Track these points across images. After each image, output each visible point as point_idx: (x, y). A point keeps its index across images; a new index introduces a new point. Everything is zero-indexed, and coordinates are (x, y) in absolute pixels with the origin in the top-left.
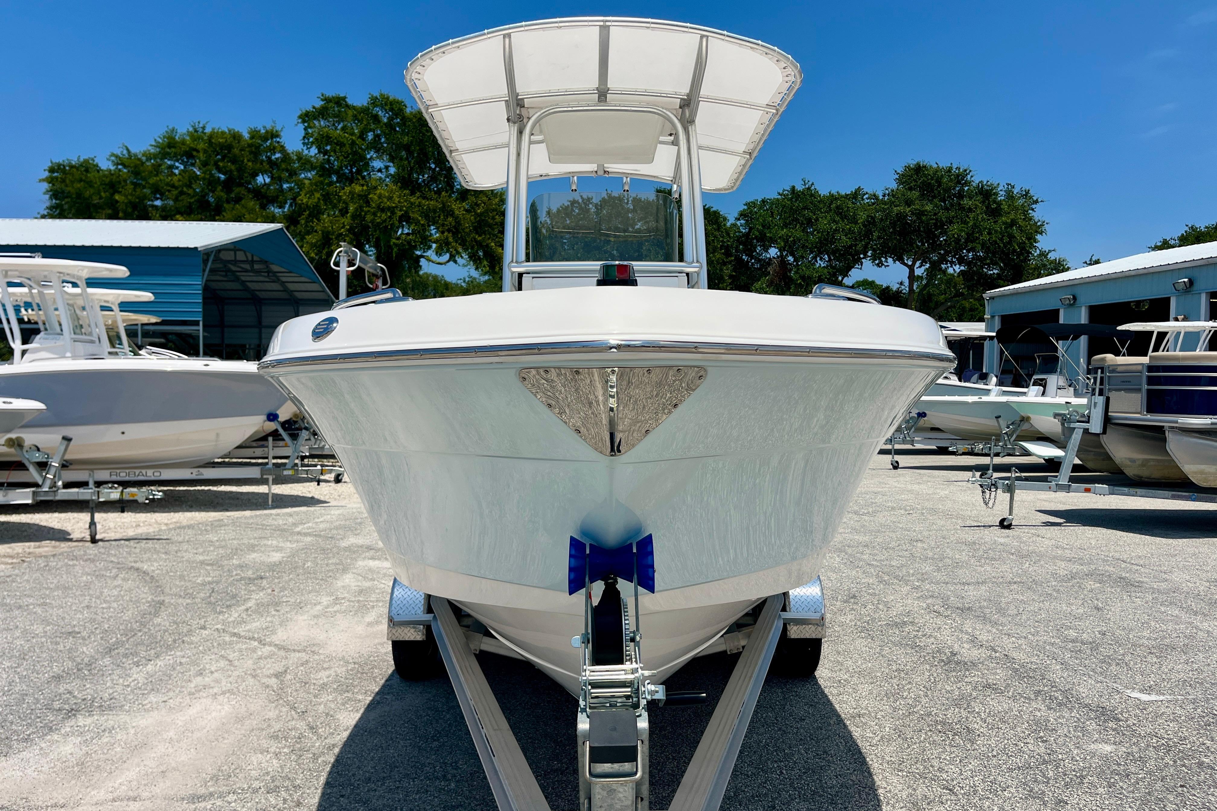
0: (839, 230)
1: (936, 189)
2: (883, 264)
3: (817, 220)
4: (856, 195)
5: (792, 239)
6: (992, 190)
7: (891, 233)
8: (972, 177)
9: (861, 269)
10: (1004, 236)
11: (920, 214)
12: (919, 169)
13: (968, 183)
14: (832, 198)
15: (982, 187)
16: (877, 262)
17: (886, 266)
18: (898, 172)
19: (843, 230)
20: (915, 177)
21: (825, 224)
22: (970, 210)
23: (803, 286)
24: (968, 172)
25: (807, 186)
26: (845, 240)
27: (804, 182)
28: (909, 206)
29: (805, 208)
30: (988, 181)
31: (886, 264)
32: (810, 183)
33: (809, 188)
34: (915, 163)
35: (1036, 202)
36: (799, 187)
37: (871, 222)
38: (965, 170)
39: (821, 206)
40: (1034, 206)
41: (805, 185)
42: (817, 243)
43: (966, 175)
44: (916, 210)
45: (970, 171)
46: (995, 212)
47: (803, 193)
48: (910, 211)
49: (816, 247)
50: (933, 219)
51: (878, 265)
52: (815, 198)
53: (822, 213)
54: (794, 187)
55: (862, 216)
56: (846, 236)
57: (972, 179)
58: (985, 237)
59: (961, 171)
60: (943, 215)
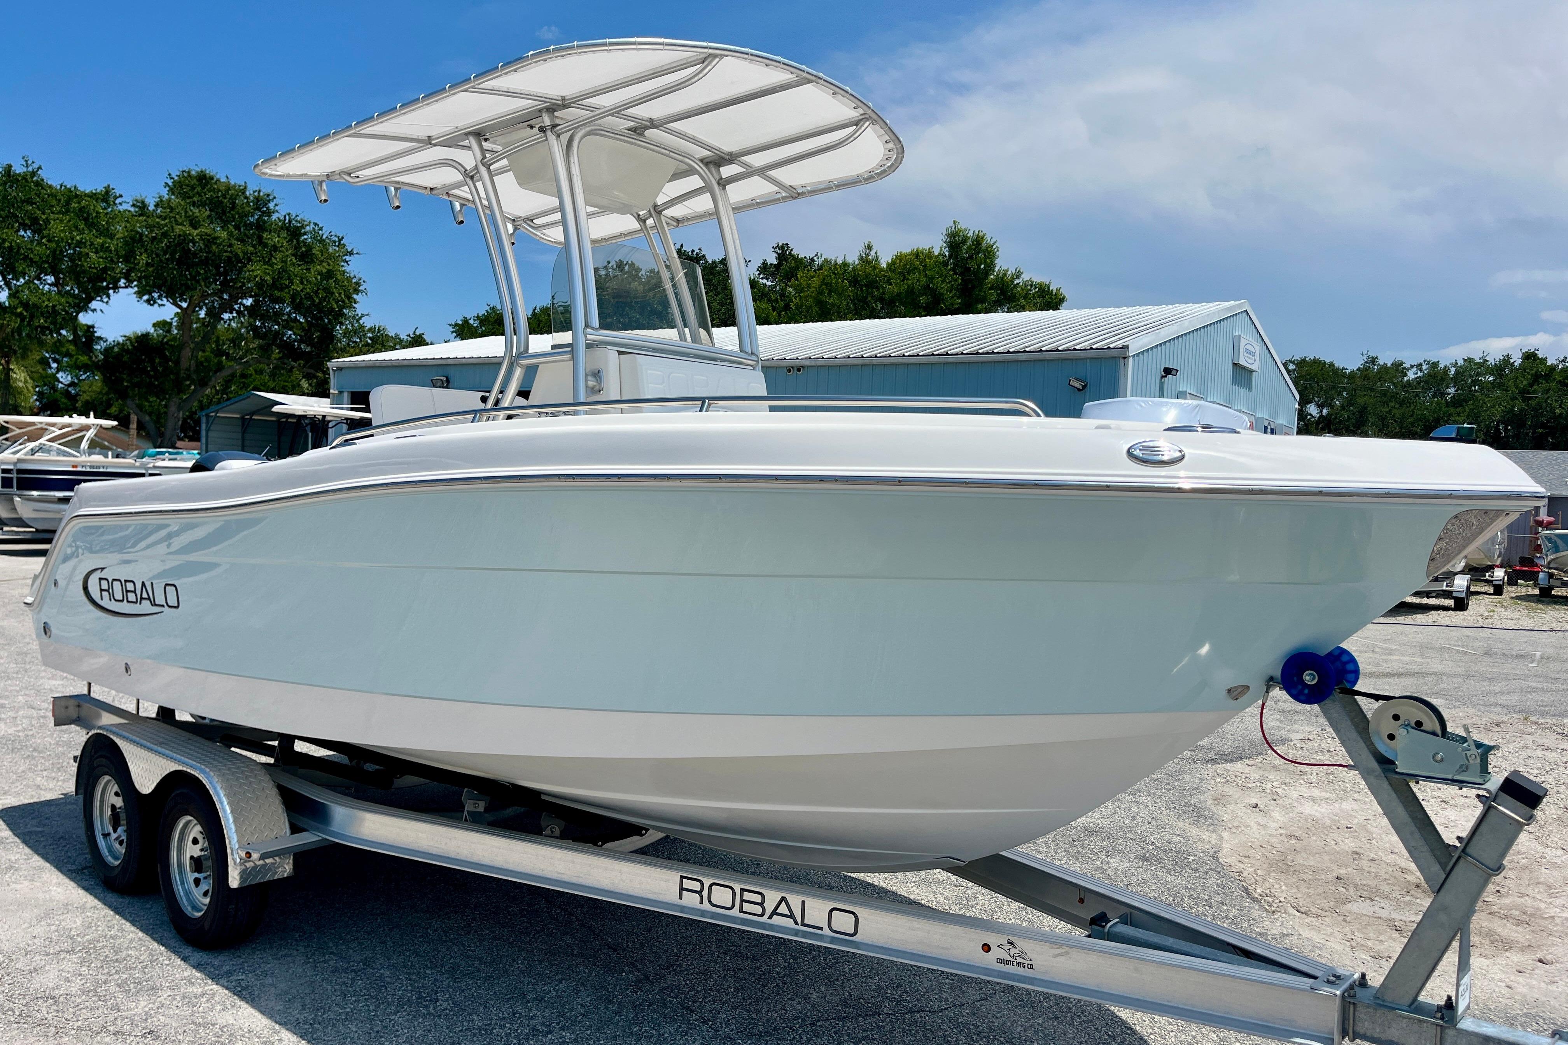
0: (85, 243)
1: (229, 212)
2: (155, 302)
3: (47, 221)
4: (106, 196)
5: (7, 244)
6: (303, 227)
7: (167, 259)
8: (276, 205)
9: (107, 303)
10: (319, 289)
11: (211, 240)
12: (204, 179)
13: (269, 213)
14: (71, 196)
15: (290, 222)
16: (146, 297)
17: (160, 305)
18: (173, 176)
19: (92, 244)
20: (199, 189)
21: (62, 231)
22: (275, 248)
23: (25, 317)
24: (271, 197)
25: (30, 169)
26: (95, 259)
27: (26, 161)
28: (195, 228)
29: (29, 202)
30: (297, 216)
31: (159, 302)
32: (36, 166)
33: (33, 173)
34: (199, 170)
35: (351, 253)
36: (18, 169)
37: (134, 241)
38: (268, 195)
39: (54, 202)
40: (347, 258)
41: (27, 166)
42: (48, 256)
43: (269, 201)
44: (206, 234)
45: (275, 198)
46: (306, 256)
47: (24, 178)
48: (197, 235)
49: (47, 262)
50: (226, 251)
51: (148, 301)
52: (43, 188)
53: (53, 213)
54: (10, 166)
55: (119, 229)
56: (96, 253)
57: (277, 208)
58: (297, 286)
59: (262, 194)
60: (238, 247)
